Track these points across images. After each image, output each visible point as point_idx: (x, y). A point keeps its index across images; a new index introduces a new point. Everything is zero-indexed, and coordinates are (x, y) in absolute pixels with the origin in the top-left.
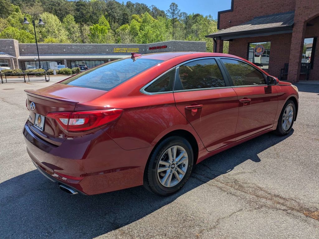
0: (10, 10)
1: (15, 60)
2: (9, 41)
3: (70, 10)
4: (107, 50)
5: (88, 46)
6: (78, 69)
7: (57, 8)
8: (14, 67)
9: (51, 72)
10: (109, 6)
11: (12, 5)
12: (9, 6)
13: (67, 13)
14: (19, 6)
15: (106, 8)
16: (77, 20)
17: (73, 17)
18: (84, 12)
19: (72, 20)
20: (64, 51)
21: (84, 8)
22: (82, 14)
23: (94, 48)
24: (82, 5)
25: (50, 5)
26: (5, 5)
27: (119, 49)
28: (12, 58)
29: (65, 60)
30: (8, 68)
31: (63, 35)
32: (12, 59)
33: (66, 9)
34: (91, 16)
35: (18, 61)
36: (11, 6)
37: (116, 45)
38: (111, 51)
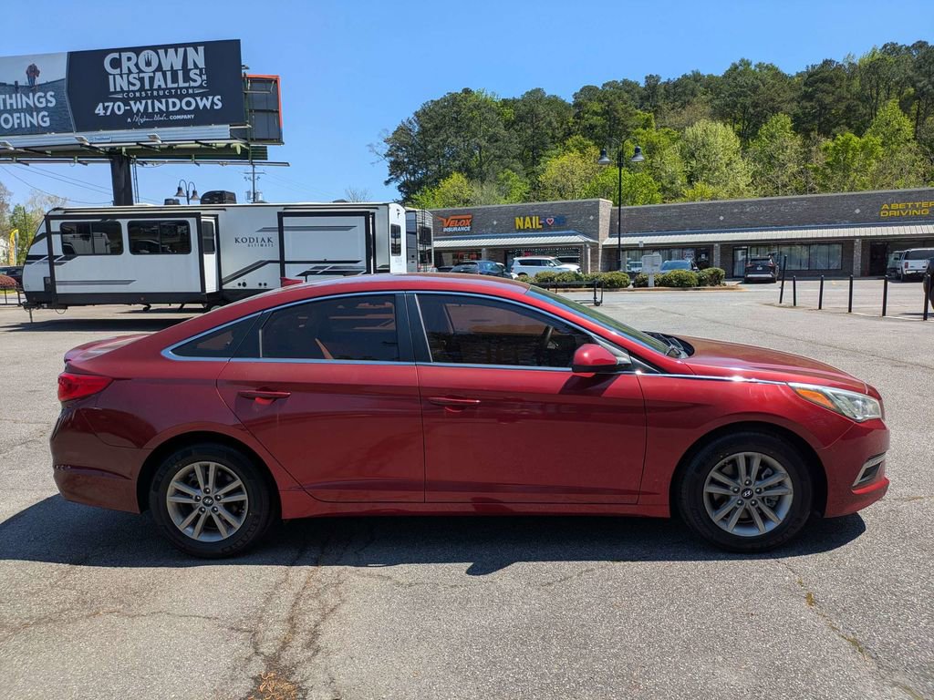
0: (632, 126)
1: (595, 247)
2: (590, 202)
3: (783, 101)
4: (858, 211)
5: (794, 203)
6: (716, 272)
7: (748, 101)
8: (589, 263)
9: (643, 280)
10: (920, 67)
11: (639, 111)
12: (631, 115)
13: (775, 110)
14: (656, 112)
15: (911, 74)
16: (800, 126)
17: (789, 120)
18: (828, 99)
19: (783, 127)
20: (720, 221)
21: (831, 88)
22: (823, 107)
23: (813, 206)
24: (823, 80)
25: (731, 95)
26: (621, 115)
27: (901, 206)
28: (588, 242)
29: (717, 245)
30: (573, 268)
31: (742, 173)
32: (588, 246)
33: (772, 100)
34: (849, 109)
35: (600, 251)
36: (637, 114)
37: (894, 193)
38: (872, 213)
